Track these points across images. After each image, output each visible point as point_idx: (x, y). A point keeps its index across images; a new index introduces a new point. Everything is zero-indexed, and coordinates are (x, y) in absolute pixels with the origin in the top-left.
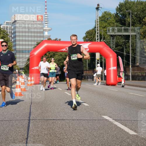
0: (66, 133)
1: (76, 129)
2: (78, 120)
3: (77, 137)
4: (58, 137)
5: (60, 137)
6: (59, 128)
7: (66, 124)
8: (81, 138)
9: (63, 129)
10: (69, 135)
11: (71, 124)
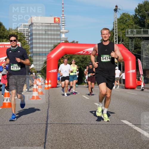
0: (85, 138)
1: (94, 134)
2: (96, 124)
3: (96, 142)
4: (76, 142)
5: (78, 142)
6: (77, 132)
7: (84, 129)
8: (100, 143)
9: (81, 133)
10: (87, 140)
11: (89, 129)
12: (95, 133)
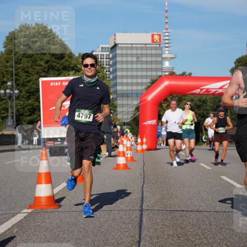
0: (206, 234)
1: (222, 228)
2: (225, 212)
3: (225, 242)
4: (191, 240)
5: (194, 241)
6: (193, 225)
7: (205, 219)
8: (232, 243)
9: (200, 227)
10: (210, 238)
11: (213, 219)
12: (222, 226)
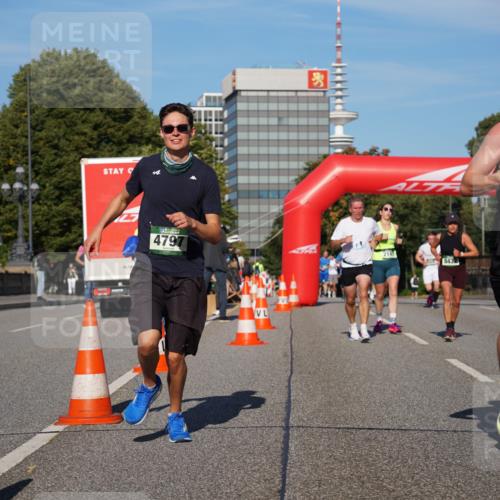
0: (417, 477)
1: (450, 464)
2: (455, 431)
3: (456, 493)
4: (387, 489)
5: (394, 491)
6: (391, 457)
7: (414, 446)
9: (404, 462)
10: (425, 485)
11: (431, 446)
12: (450, 460)
